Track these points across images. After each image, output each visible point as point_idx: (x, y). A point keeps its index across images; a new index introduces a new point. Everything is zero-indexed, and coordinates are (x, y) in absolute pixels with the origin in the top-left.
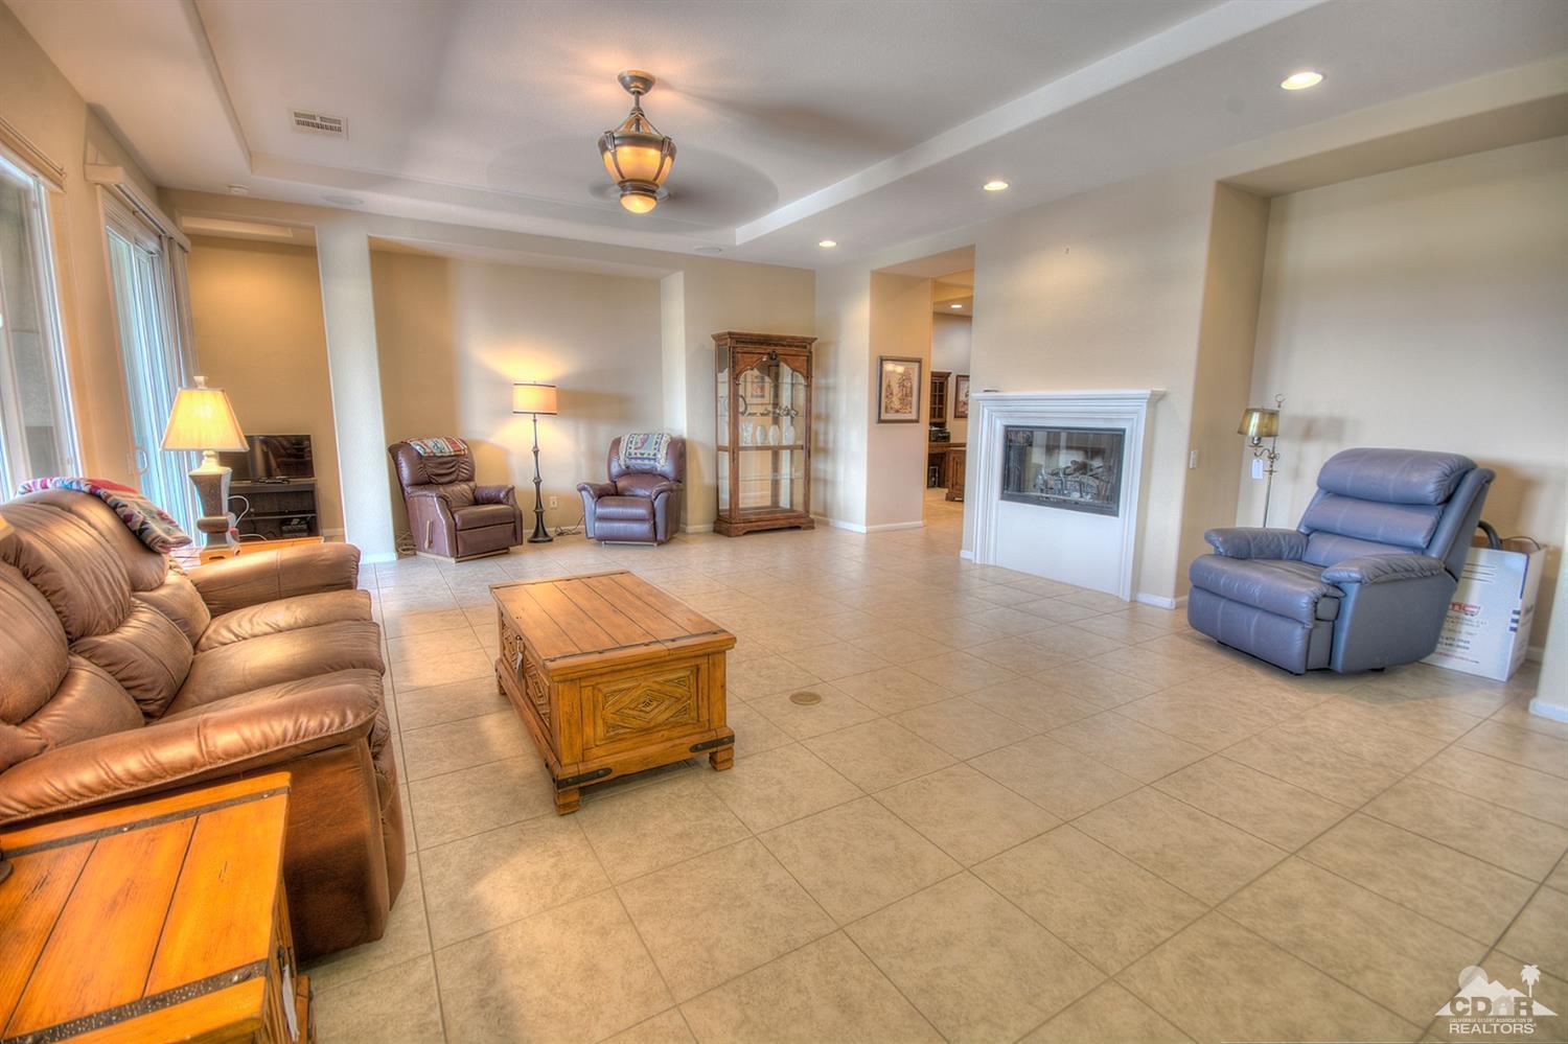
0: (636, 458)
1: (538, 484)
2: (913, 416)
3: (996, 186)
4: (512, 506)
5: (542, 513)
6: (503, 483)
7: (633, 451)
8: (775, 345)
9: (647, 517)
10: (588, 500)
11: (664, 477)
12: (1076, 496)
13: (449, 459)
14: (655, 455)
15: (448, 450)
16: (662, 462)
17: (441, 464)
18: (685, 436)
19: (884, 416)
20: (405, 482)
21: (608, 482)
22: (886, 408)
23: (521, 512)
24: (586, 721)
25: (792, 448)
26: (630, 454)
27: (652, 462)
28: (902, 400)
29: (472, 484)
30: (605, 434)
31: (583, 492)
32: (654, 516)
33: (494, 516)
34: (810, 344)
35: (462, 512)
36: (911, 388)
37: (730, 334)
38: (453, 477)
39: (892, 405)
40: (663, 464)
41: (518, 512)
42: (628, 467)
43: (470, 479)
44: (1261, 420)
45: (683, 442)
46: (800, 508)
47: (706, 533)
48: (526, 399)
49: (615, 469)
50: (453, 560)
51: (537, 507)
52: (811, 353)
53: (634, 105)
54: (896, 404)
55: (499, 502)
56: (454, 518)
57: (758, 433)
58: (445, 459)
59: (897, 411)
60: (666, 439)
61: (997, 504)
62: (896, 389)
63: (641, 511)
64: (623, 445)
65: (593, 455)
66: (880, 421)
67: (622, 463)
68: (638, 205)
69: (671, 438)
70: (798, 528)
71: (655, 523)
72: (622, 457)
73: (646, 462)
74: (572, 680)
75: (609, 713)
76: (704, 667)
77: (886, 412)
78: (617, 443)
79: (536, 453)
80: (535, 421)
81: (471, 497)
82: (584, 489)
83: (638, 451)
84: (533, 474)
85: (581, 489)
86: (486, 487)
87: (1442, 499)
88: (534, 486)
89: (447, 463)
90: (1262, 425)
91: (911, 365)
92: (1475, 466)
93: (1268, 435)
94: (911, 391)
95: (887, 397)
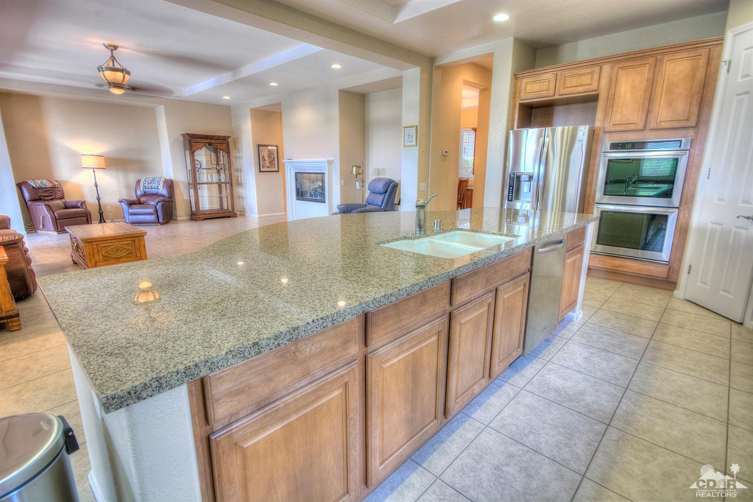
0: (149, 188)
1: (99, 200)
3: (274, 84)
4: (85, 209)
5: (102, 213)
6: (80, 199)
7: (147, 185)
8: (211, 139)
9: (153, 213)
10: (125, 207)
11: (163, 196)
12: (318, 198)
13: (51, 189)
14: (157, 187)
15: (49, 185)
16: (161, 189)
17: (45, 191)
18: (173, 179)
19: (262, 169)
20: (27, 199)
21: (136, 199)
22: (263, 166)
23: (90, 212)
24: (95, 254)
25: (225, 183)
26: (145, 186)
27: (156, 190)
28: (270, 163)
29: (63, 200)
30: (133, 178)
31: (122, 203)
32: (157, 212)
33: (75, 213)
34: (228, 139)
35: (59, 212)
36: (274, 158)
37: (187, 134)
38: (53, 197)
39: (266, 165)
40: (163, 191)
41: (88, 212)
42: (145, 192)
43: (62, 198)
44: (356, 169)
45: (172, 181)
46: (230, 209)
47: (187, 220)
48: (88, 162)
49: (139, 193)
50: (55, 233)
51: (99, 210)
52: (228, 142)
53: (111, 55)
54: (268, 164)
55: (78, 207)
56: (54, 214)
57: (209, 177)
58: (46, 189)
59: (268, 167)
60: (163, 179)
61: (296, 202)
62: (267, 158)
63: (151, 210)
64: (142, 182)
65: (128, 187)
66: (260, 171)
67: (142, 190)
68: (117, 92)
69: (165, 179)
70: (229, 217)
71: (158, 215)
72: (142, 188)
73: (154, 190)
74: (89, 242)
75: (103, 252)
76: (136, 241)
78: (139, 182)
79: (96, 186)
80: (94, 172)
81: (63, 206)
82: (122, 201)
83: (149, 185)
84: (96, 196)
85: (121, 202)
86: (71, 202)
87: (384, 191)
88: (97, 201)
89: (48, 191)
90: (356, 171)
91: (273, 148)
92: (393, 181)
93: (359, 174)
94: (274, 159)
95: (263, 161)
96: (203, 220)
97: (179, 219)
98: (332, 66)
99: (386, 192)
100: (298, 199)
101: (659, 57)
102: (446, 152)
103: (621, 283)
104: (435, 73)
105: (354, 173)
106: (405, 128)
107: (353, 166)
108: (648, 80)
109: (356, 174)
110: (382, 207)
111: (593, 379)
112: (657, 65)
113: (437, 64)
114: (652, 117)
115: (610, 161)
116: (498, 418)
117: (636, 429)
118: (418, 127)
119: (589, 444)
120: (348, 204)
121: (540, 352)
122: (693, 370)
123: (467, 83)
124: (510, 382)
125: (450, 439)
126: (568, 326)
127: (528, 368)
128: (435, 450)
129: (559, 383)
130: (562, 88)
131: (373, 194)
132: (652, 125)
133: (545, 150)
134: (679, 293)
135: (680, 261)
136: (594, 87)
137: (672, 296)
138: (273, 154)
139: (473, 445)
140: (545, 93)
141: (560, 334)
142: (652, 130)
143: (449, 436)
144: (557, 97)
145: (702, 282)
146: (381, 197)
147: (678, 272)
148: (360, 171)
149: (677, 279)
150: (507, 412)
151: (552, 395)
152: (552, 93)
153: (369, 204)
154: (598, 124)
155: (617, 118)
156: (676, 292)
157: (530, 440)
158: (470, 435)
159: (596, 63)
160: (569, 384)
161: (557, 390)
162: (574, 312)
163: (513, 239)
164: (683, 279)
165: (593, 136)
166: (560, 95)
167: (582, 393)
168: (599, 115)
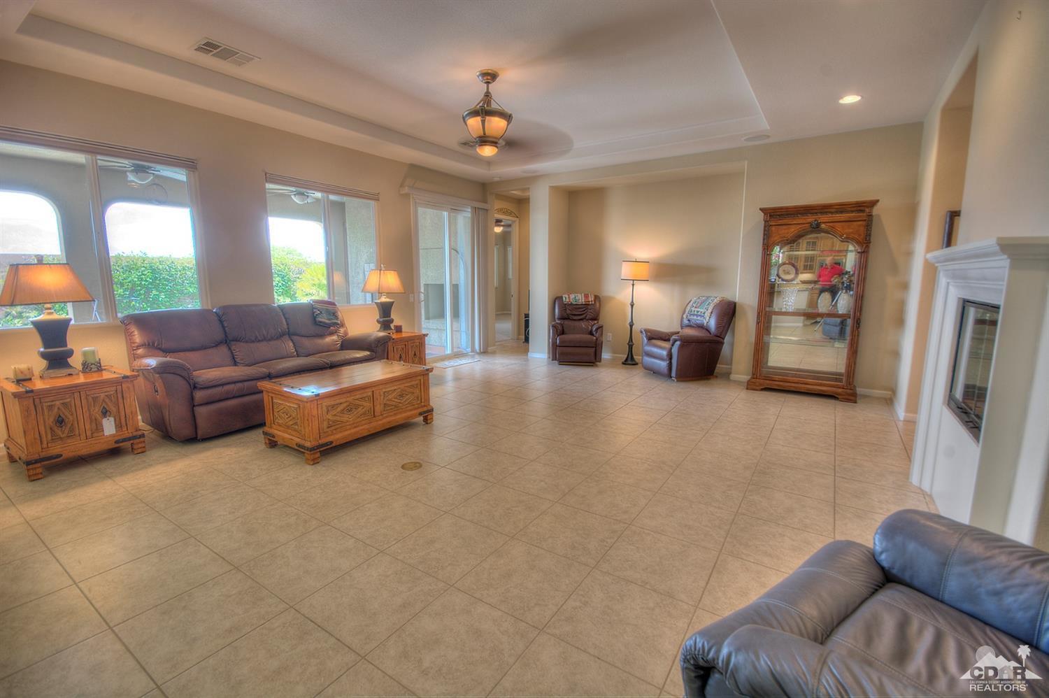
0: (693, 315)
1: (631, 326)
4: (597, 337)
5: (632, 345)
7: (693, 309)
9: (666, 358)
10: (645, 340)
11: (708, 330)
13: (582, 305)
14: (704, 312)
15: (582, 300)
17: (576, 308)
18: (737, 300)
20: (556, 317)
26: (690, 312)
33: (580, 341)
35: (563, 336)
38: (582, 316)
40: (709, 322)
41: (599, 342)
42: (687, 321)
49: (684, 321)
51: (629, 342)
56: (556, 339)
58: (578, 306)
60: (718, 301)
63: (665, 353)
64: (691, 304)
67: (686, 317)
68: (488, 151)
69: (721, 301)
71: (670, 364)
73: (700, 318)
79: (632, 306)
80: (633, 285)
82: (641, 332)
83: (696, 309)
88: (629, 327)
89: (579, 308)
96: (762, 390)
97: (733, 377)
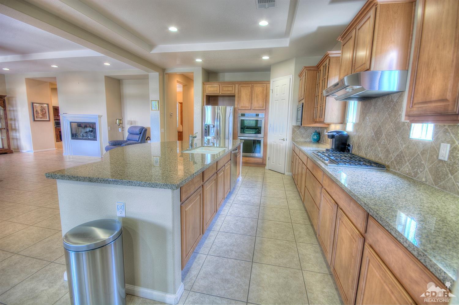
2: (48, 119)
3: (54, 66)
12: (90, 137)
19: (36, 119)
22: (36, 117)
28: (42, 115)
34: (4, 97)
39: (39, 116)
44: (119, 121)
46: (6, 147)
52: (4, 100)
54: (40, 116)
59: (41, 118)
61: (71, 141)
62: (40, 112)
66: (34, 120)
77: (37, 118)
87: (140, 133)
90: (119, 122)
91: (45, 105)
92: (144, 128)
93: (121, 124)
94: (46, 112)
95: (36, 114)
98: (104, 64)
99: (141, 133)
100: (72, 139)
101: (253, 85)
102: (172, 114)
103: (249, 167)
104: (165, 76)
105: (118, 123)
106: (152, 101)
107: (117, 119)
108: (250, 92)
109: (119, 123)
110: (139, 141)
111: (251, 196)
112: (252, 87)
113: (166, 72)
114: (253, 105)
115: (241, 120)
116: (229, 212)
117: (267, 205)
118: (159, 101)
119: (257, 212)
120: (116, 141)
121: (233, 192)
122: (276, 188)
123: (178, 82)
124: (228, 202)
125: (217, 221)
126: (238, 183)
127: (231, 197)
128: (213, 225)
129: (243, 199)
130: (222, 91)
131: (131, 135)
132: (253, 108)
133: (219, 115)
134: (267, 167)
135: (266, 156)
136: (233, 92)
137: (265, 169)
138: (45, 109)
139: (225, 221)
140: (216, 92)
141: (237, 185)
142: (253, 110)
143: (216, 221)
144: (220, 94)
145: (273, 162)
146: (138, 136)
147: (265, 160)
148: (121, 122)
149: (266, 163)
150: (230, 210)
151: (242, 203)
152: (218, 92)
153: (128, 140)
154: (236, 106)
155: (242, 105)
156: (266, 167)
157: (241, 215)
158: (223, 219)
159: (233, 83)
160: (245, 199)
161: (243, 201)
162: (239, 177)
163: (225, 148)
164: (267, 162)
165: (235, 110)
166: (222, 93)
167: (250, 200)
168: (236, 103)
